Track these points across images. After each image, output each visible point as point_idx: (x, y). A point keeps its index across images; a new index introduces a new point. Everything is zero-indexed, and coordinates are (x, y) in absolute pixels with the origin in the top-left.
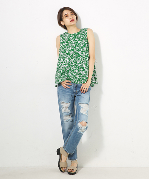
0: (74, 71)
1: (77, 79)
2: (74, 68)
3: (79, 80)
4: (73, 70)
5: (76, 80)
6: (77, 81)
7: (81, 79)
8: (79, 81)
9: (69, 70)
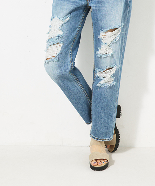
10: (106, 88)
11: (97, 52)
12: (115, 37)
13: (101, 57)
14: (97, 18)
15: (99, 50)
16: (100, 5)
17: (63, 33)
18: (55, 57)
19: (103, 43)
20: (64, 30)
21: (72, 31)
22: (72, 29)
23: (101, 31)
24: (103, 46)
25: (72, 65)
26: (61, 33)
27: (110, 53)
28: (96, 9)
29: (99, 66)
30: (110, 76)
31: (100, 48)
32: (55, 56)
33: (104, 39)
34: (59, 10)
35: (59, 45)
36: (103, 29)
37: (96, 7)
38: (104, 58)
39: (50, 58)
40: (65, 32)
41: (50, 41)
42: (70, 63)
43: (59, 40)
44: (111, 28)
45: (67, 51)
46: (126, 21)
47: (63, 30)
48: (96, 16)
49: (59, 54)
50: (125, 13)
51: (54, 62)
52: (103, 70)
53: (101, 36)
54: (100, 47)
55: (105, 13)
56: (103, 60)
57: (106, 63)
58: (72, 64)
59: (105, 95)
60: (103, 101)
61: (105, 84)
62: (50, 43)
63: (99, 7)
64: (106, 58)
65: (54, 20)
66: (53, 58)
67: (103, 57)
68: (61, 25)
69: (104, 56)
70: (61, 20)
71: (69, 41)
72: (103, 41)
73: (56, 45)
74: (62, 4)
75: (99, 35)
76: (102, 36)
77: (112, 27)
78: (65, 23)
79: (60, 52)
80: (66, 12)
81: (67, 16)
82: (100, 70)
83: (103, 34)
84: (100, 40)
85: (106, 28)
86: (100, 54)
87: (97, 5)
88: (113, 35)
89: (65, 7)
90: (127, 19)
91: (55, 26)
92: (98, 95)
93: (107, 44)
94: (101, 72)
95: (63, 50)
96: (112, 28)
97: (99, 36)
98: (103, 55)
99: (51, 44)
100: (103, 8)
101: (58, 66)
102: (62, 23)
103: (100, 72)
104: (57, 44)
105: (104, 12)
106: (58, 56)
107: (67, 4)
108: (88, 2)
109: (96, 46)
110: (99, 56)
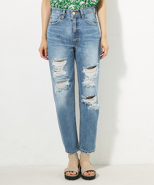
11: (83, 83)
12: (95, 74)
14: (81, 58)
15: (84, 81)
19: (86, 76)
23: (83, 67)
24: (86, 78)
38: (87, 87)
54: (85, 79)
56: (87, 89)
57: (89, 92)
60: (92, 121)
72: (86, 74)
75: (83, 70)
76: (85, 71)
84: (84, 74)
92: (88, 116)
93: (89, 77)
96: (91, 66)
97: (82, 71)
98: (87, 85)
105: (85, 55)
109: (81, 79)
110: (84, 86)
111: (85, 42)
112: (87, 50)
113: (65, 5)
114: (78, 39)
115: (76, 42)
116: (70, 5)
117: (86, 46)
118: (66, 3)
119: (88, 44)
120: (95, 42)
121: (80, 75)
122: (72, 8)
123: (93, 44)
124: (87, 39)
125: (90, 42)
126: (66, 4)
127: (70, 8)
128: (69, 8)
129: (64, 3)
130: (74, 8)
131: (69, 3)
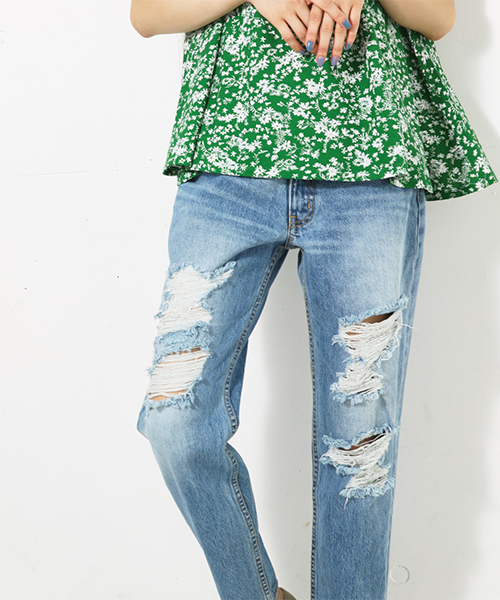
0: (293, 85)
1: (319, 146)
2: (297, 65)
3: (338, 153)
4: (289, 80)
5: (315, 155)
6: (324, 160)
7: (347, 142)
8: (334, 160)
9: (259, 77)
10: (369, 500)
11: (333, 387)
12: (387, 340)
13: (347, 402)
14: (327, 282)
15: (341, 380)
16: (336, 243)
17: (211, 318)
18: (184, 394)
19: (353, 357)
20: (215, 310)
21: (237, 313)
22: (238, 309)
23: (340, 320)
24: (351, 366)
25: (234, 421)
26: (206, 318)
27: (375, 390)
28: (324, 255)
29: (339, 431)
30: (376, 460)
31: (343, 374)
32: (183, 391)
33: (354, 345)
34: (199, 246)
35: (198, 354)
36: (349, 316)
37: (323, 248)
38: (355, 405)
39: (167, 395)
40: (217, 316)
41: (169, 340)
42: (227, 416)
43: (199, 340)
44: (372, 314)
45: (220, 377)
46: (410, 288)
47: (212, 309)
48: (323, 278)
49: (196, 385)
50: (408, 267)
51: (180, 409)
52: (350, 442)
53: (342, 336)
54: (343, 371)
55: (352, 266)
56: (353, 413)
57: (360, 421)
58: (233, 418)
59: (366, 522)
61: (369, 490)
62: (169, 347)
63: (334, 247)
64: (363, 404)
65: (180, 276)
66: (176, 397)
67: (352, 403)
68: (207, 292)
69: (358, 399)
70: (209, 276)
71: (227, 345)
72: (350, 351)
73: (190, 356)
74: (212, 229)
75: (336, 333)
76: (347, 336)
77: (378, 311)
78: (219, 288)
79: (201, 379)
80: (223, 254)
81: (224, 266)
82: (341, 442)
83: (349, 329)
84: (341, 349)
85: (357, 313)
86: (346, 394)
87: (328, 242)
88: (380, 331)
89: (222, 240)
90: (412, 282)
91: (186, 296)
92: (343, 523)
93: (365, 361)
94: (346, 448)
95: (209, 374)
96: (377, 313)
97: (336, 337)
98: (353, 396)
99: (170, 349)
100: (346, 252)
101: (191, 424)
102: (211, 285)
103: (340, 448)
104: (193, 350)
105: (347, 265)
106: (194, 390)
107: (227, 233)
108: (293, 232)
109: (323, 366)
110: (343, 400)
111: (348, 209)
112: (359, 244)
113: (261, 57)
114: (313, 200)
115: (304, 211)
116: (284, 54)
117: (352, 228)
118: (265, 46)
119: (360, 219)
120: (394, 208)
121: (323, 351)
122: (294, 65)
123: (388, 215)
124: (359, 198)
125: (370, 211)
126: (266, 50)
127: (284, 67)
128: (278, 67)
129: (256, 49)
130: (303, 63)
131: (280, 46)
